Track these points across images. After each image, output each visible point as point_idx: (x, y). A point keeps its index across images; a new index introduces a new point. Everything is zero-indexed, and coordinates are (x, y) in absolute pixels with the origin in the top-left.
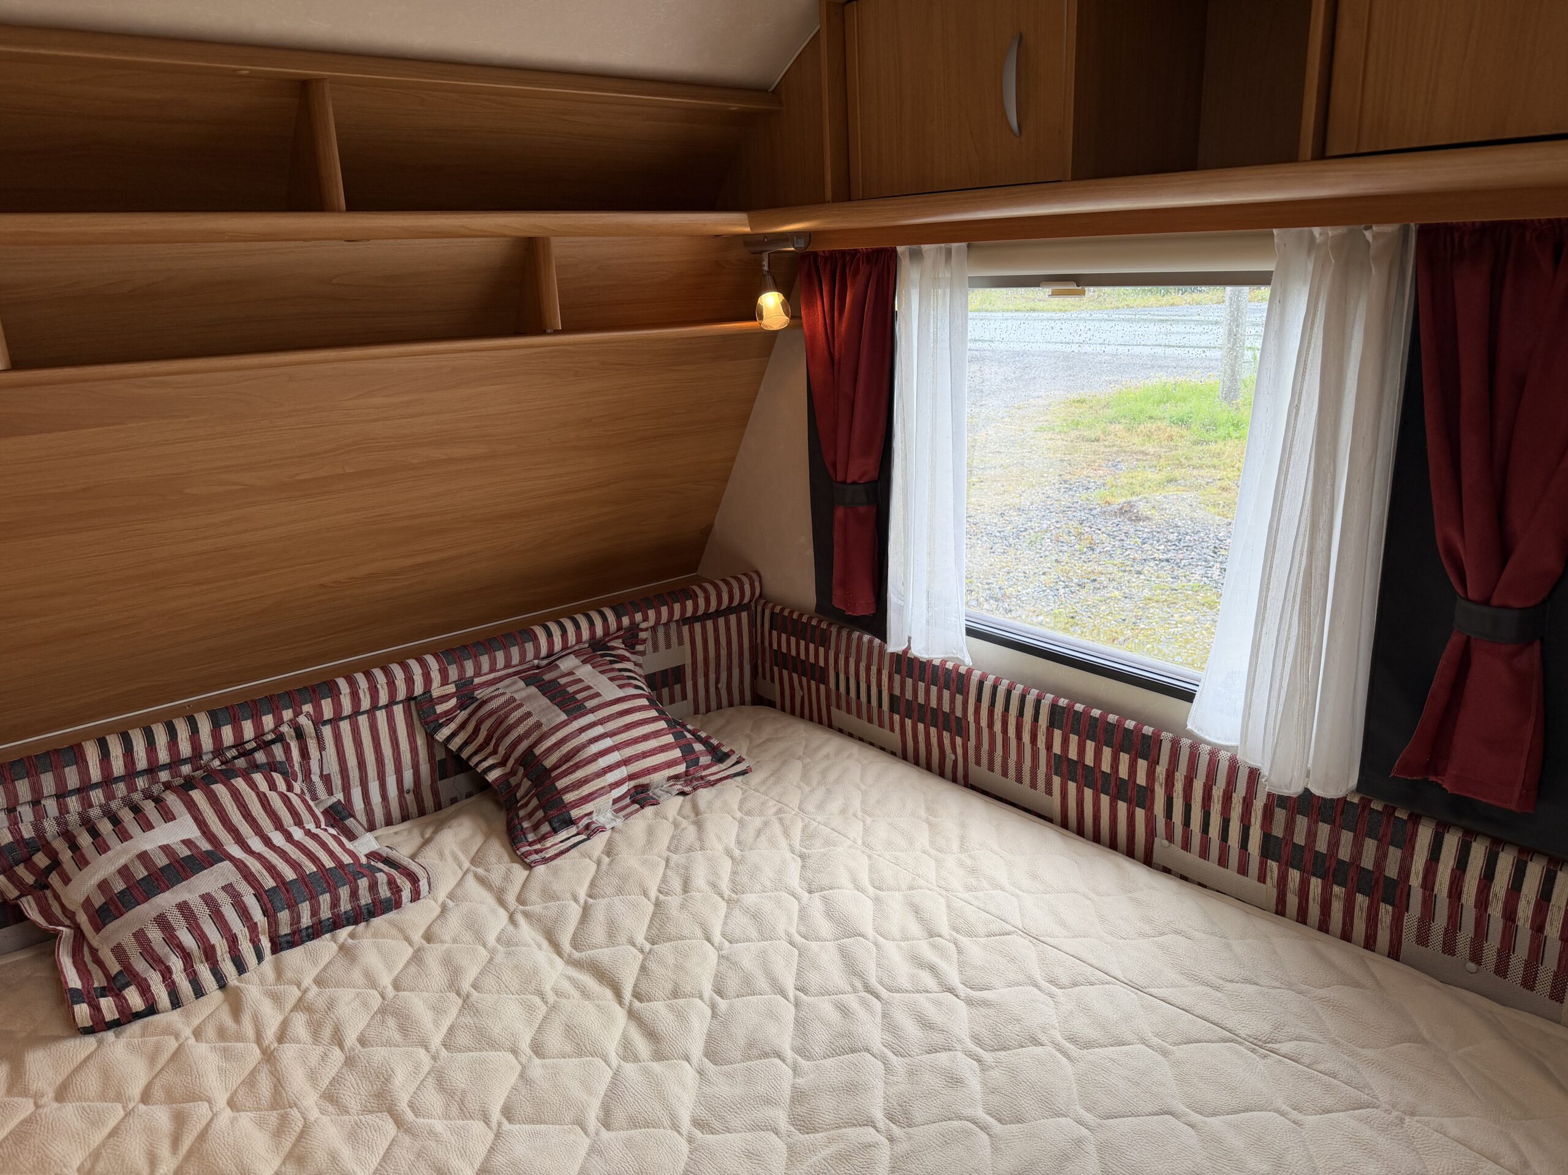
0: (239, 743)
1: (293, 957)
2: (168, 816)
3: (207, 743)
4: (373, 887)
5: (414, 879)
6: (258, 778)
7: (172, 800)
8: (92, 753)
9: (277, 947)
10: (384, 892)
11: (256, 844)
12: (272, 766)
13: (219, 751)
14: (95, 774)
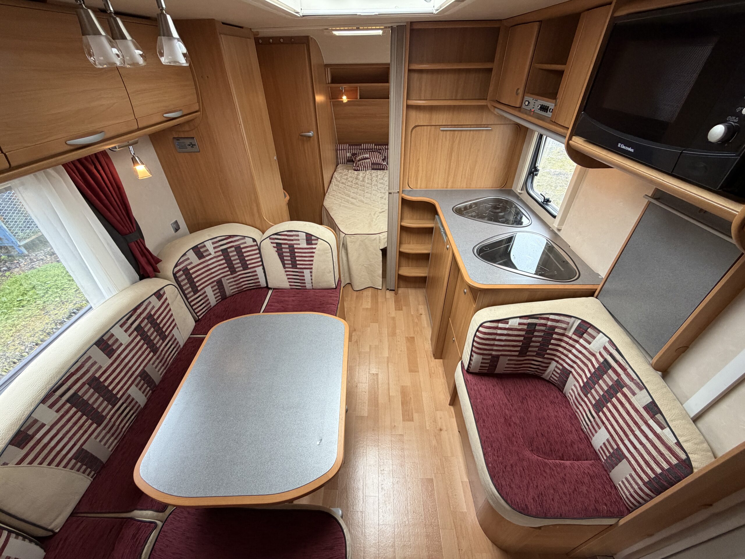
0: (377, 149)
1: (373, 171)
2: (367, 154)
3: (373, 148)
4: (383, 167)
5: (387, 167)
6: (377, 153)
7: (368, 152)
8: (362, 145)
9: (372, 169)
10: (384, 168)
11: (374, 159)
12: (379, 152)
13: (375, 149)
14: (362, 148)
